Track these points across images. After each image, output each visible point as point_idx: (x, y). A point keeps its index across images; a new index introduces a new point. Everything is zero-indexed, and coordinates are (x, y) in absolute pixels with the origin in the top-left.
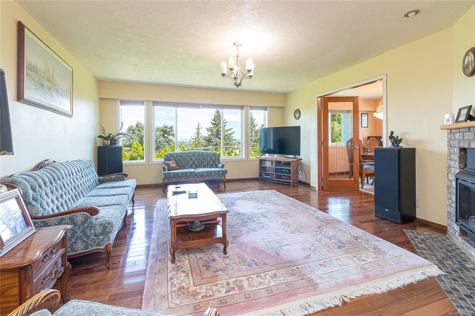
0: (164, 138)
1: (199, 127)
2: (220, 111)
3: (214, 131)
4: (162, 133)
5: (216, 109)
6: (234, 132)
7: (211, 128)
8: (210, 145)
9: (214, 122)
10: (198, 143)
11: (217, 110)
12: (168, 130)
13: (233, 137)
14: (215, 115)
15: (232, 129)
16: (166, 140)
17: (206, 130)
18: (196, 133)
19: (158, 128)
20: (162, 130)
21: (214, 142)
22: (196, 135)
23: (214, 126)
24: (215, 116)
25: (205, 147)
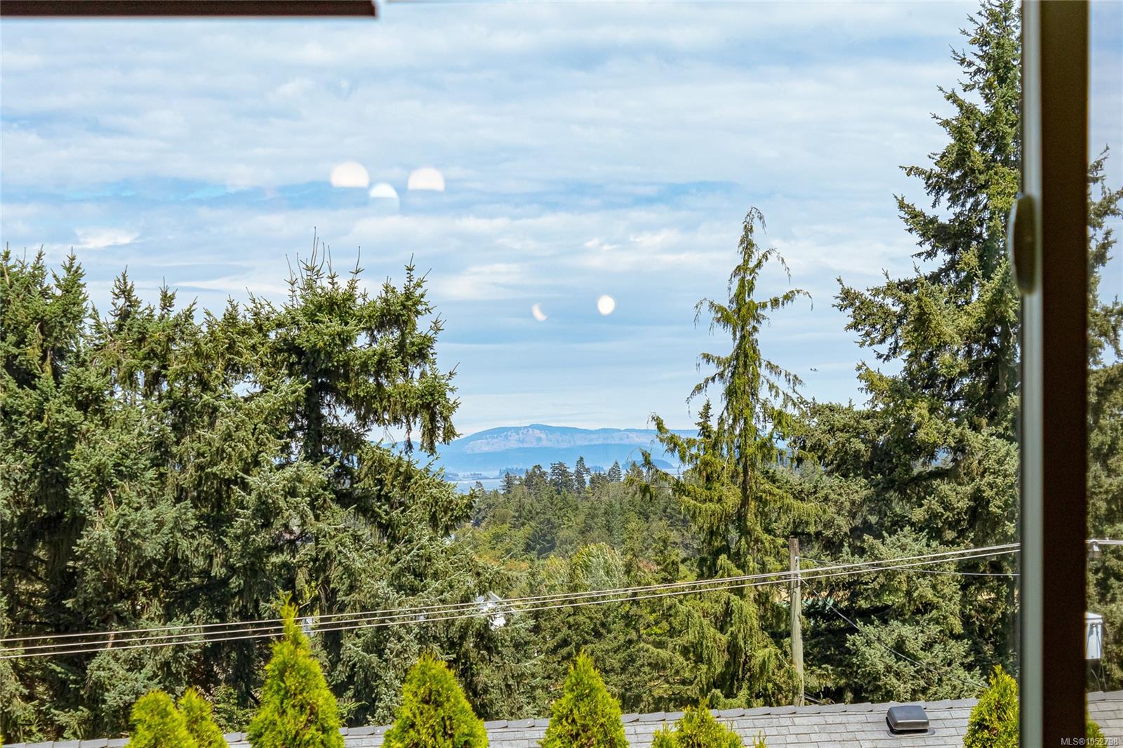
0: (314, 456)
1: (746, 287)
3: (949, 330)
4: (290, 387)
7: (908, 287)
8: (898, 523)
9: (945, 212)
10: (744, 503)
12: (362, 340)
14: (968, 112)
16: (344, 471)
18: (712, 370)
19: (231, 319)
20: (291, 347)
21: (944, 487)
22: (716, 392)
23: (942, 258)
25: (832, 547)
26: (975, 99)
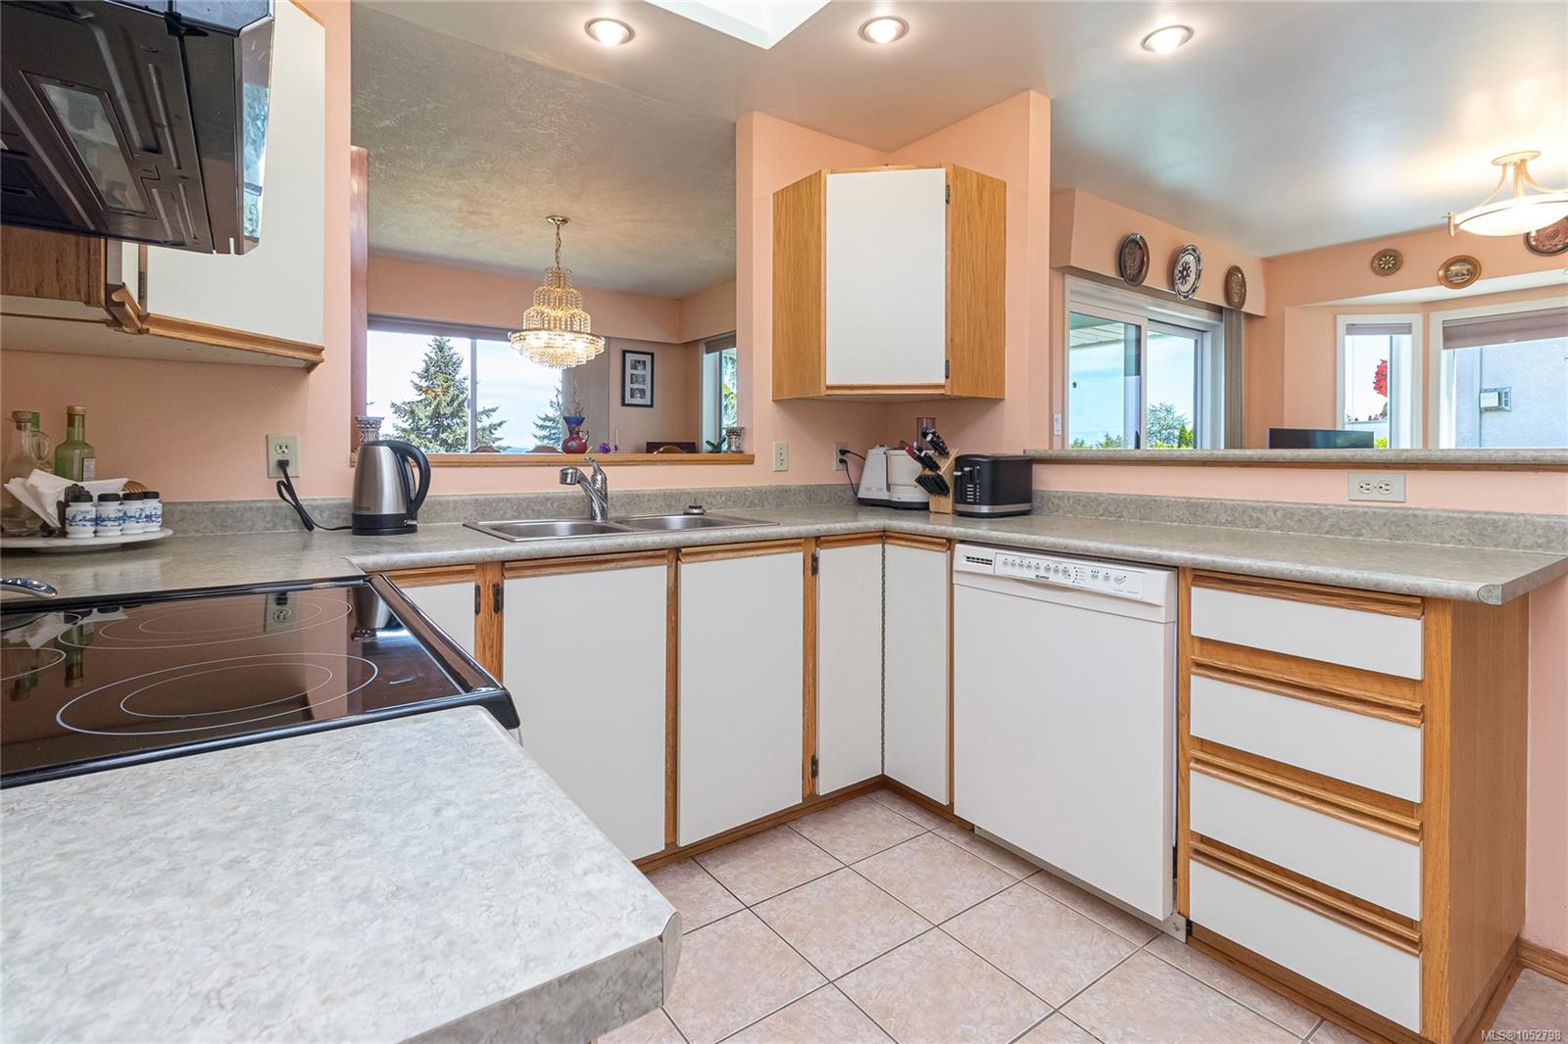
2: (447, 344)
3: (422, 416)
5: (433, 337)
6: (501, 423)
7: (412, 403)
9: (424, 384)
11: (436, 340)
13: (500, 439)
14: (430, 358)
15: (494, 410)
17: (393, 410)
23: (423, 396)
24: (429, 363)
26: (433, 355)
